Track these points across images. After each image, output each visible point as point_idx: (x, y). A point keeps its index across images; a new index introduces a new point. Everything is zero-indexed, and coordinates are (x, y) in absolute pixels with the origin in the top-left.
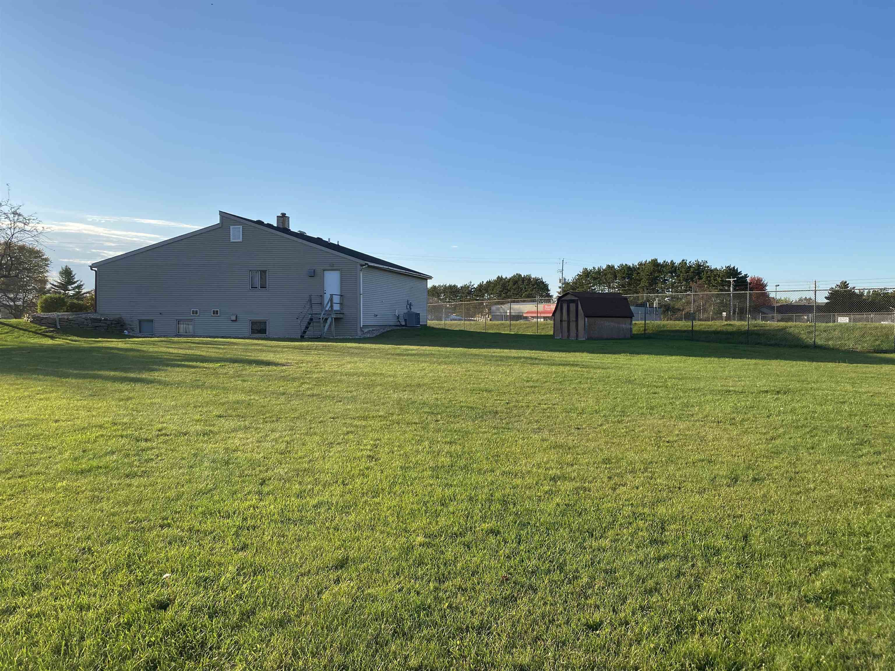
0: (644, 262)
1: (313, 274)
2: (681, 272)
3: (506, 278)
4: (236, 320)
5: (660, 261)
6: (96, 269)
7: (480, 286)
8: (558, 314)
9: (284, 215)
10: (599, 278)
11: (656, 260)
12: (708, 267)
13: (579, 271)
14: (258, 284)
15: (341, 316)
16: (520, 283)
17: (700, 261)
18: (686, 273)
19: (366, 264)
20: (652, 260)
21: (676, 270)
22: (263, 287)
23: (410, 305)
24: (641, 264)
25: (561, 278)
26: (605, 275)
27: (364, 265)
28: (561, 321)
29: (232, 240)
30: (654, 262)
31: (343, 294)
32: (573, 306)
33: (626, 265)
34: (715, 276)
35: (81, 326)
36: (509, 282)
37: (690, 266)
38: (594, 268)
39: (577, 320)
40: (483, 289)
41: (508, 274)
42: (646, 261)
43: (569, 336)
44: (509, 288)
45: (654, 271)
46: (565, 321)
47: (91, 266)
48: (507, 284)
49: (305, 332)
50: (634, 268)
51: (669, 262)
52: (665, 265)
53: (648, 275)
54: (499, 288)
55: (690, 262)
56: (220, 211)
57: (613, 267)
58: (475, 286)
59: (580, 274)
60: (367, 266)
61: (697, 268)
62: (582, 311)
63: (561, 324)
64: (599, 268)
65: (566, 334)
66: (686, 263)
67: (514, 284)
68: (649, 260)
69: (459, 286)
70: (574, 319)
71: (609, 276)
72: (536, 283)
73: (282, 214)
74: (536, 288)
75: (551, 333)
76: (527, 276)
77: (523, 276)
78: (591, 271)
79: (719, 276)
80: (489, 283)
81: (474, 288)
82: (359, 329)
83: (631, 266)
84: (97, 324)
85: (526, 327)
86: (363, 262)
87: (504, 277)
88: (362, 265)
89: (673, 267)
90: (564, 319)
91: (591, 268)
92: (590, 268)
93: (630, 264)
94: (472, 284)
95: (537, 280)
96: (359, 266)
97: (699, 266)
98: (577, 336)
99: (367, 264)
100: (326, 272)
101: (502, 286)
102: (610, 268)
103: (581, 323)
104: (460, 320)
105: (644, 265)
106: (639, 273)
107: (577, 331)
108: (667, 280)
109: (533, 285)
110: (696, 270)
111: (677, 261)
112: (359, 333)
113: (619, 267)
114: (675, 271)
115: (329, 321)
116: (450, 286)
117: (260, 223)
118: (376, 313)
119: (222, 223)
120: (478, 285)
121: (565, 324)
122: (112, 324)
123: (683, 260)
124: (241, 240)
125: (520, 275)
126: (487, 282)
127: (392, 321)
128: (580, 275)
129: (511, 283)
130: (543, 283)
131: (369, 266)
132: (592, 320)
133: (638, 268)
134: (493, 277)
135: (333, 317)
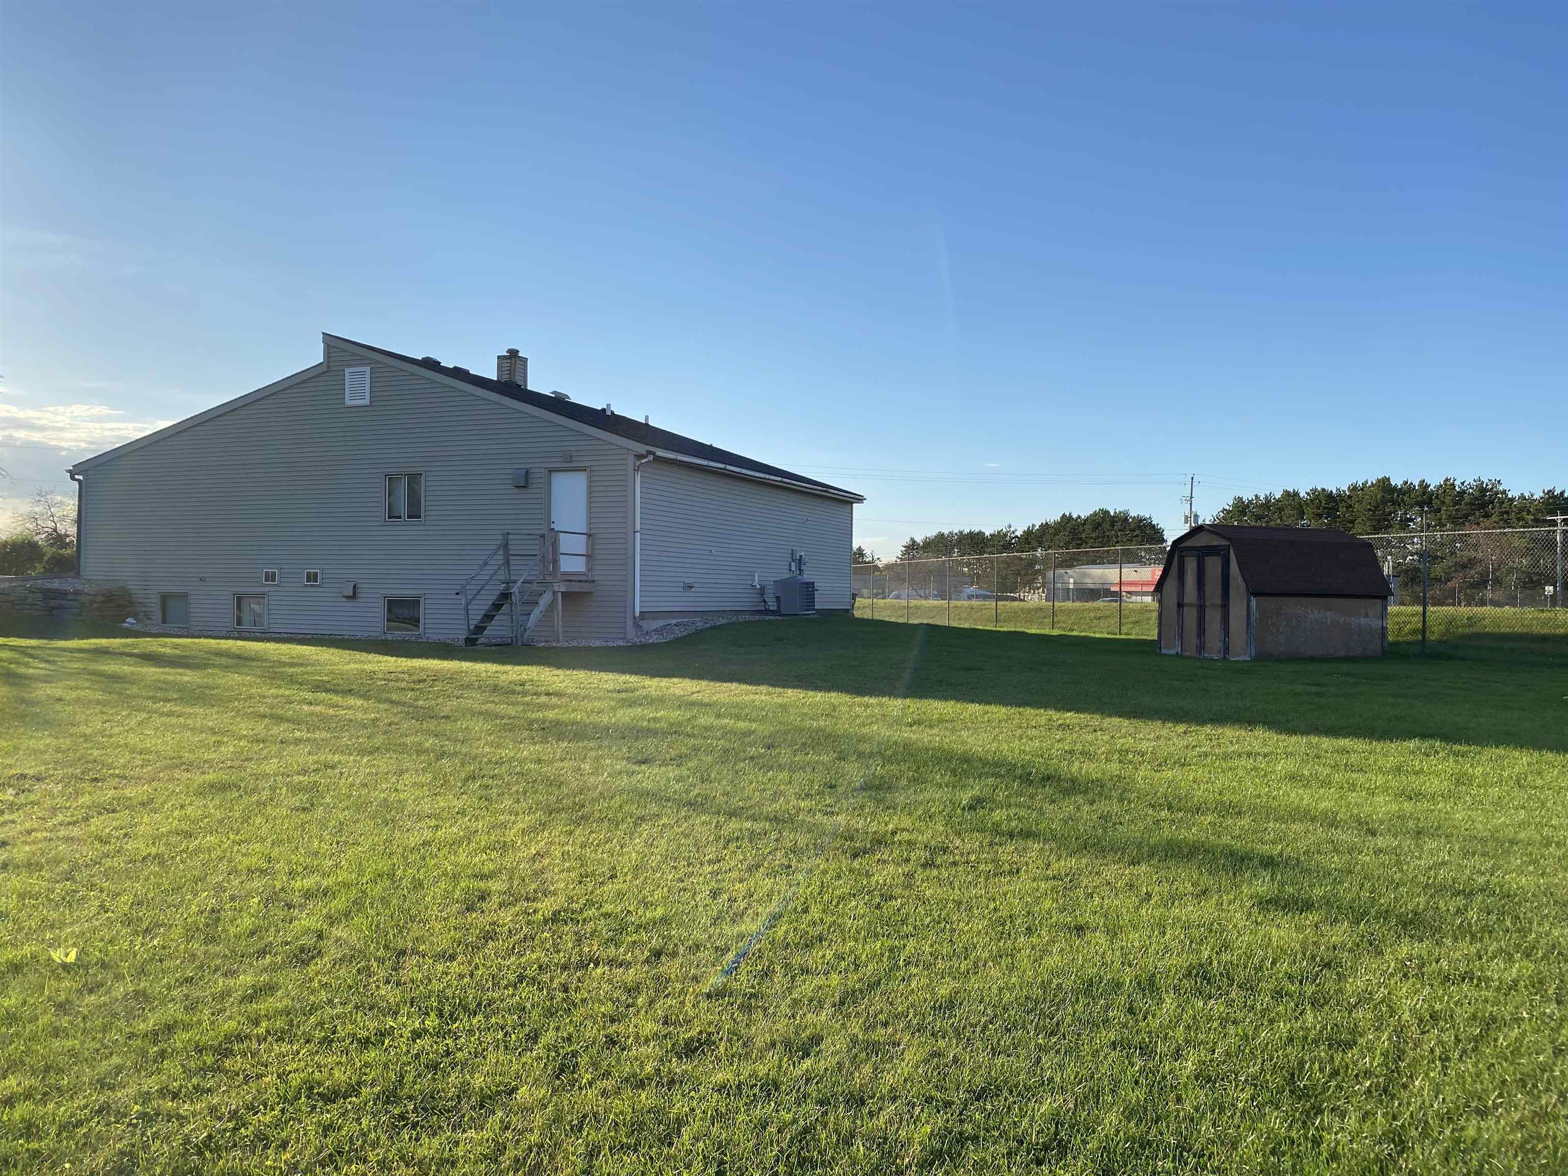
0: (1360, 483)
1: (524, 482)
2: (1443, 503)
3: (1079, 517)
4: (354, 596)
5: (1397, 481)
6: (81, 477)
7: (1028, 533)
8: (1171, 586)
9: (513, 353)
10: (1267, 516)
11: (1388, 479)
12: (1504, 492)
13: (1227, 502)
14: (403, 508)
15: (586, 588)
16: (1106, 526)
17: (1486, 481)
18: (1456, 504)
19: (650, 453)
20: (1379, 481)
21: (1431, 499)
22: (414, 514)
23: (800, 562)
24: (1354, 489)
25: (1188, 513)
26: (1281, 510)
27: (643, 457)
28: (1180, 605)
29: (348, 402)
30: (1384, 483)
31: (592, 532)
32: (1213, 565)
33: (1324, 490)
34: (1521, 510)
35: (17, 607)
36: (1084, 524)
37: (1464, 492)
38: (1256, 496)
39: (1225, 607)
40: (1033, 538)
41: (1083, 510)
42: (1367, 482)
43: (1201, 648)
44: (1083, 536)
45: (1384, 502)
46: (1190, 605)
47: (70, 471)
48: (1081, 529)
49: (480, 629)
50: (1339, 495)
51: (1416, 483)
52: (1407, 489)
53: (1370, 510)
54: (1064, 536)
55: (1463, 483)
56: (323, 333)
57: (1296, 494)
58: (1019, 533)
59: (1228, 508)
60: (651, 458)
61: (1477, 494)
62: (1240, 580)
63: (1180, 616)
64: (1266, 497)
65: (1192, 639)
66: (1453, 484)
67: (1094, 529)
68: (1372, 479)
69: (987, 533)
70: (1219, 601)
71: (1289, 511)
72: (1139, 527)
73: (509, 351)
74: (1137, 536)
75: (1153, 635)
76: (1120, 512)
77: (1112, 514)
78: (1250, 502)
79: (1529, 512)
80: (1045, 527)
81: (1016, 537)
82: (630, 622)
83: (1334, 492)
84: (54, 603)
85: (1096, 618)
86: (641, 448)
87: (1075, 516)
88: (640, 457)
89: (1424, 493)
90: (1186, 600)
91: (1251, 496)
92: (1247, 496)
93: (1332, 488)
94: (1012, 529)
95: (1141, 520)
96: (631, 459)
97: (1482, 490)
98: (1226, 649)
99: (653, 454)
100: (554, 475)
101: (1070, 532)
102: (1291, 496)
103: (1237, 611)
104: (985, 597)
105: (1362, 489)
106: (1350, 506)
107: (1227, 634)
108: (1412, 520)
109: (1133, 530)
110: (1477, 499)
111: (1434, 482)
112: (631, 631)
113: (1308, 494)
114: (1429, 503)
115: (545, 600)
116: (971, 533)
117: (431, 364)
118: (687, 581)
119: (329, 362)
120: (1024, 532)
121: (1191, 615)
122: (92, 602)
123: (1447, 480)
124: (366, 402)
125: (1107, 513)
126: (1042, 526)
127: (744, 601)
128: (1229, 512)
129: (1088, 527)
130: (1153, 527)
131: (658, 459)
132: (1271, 603)
133: (1350, 497)
134: (1054, 517)
135: (556, 589)
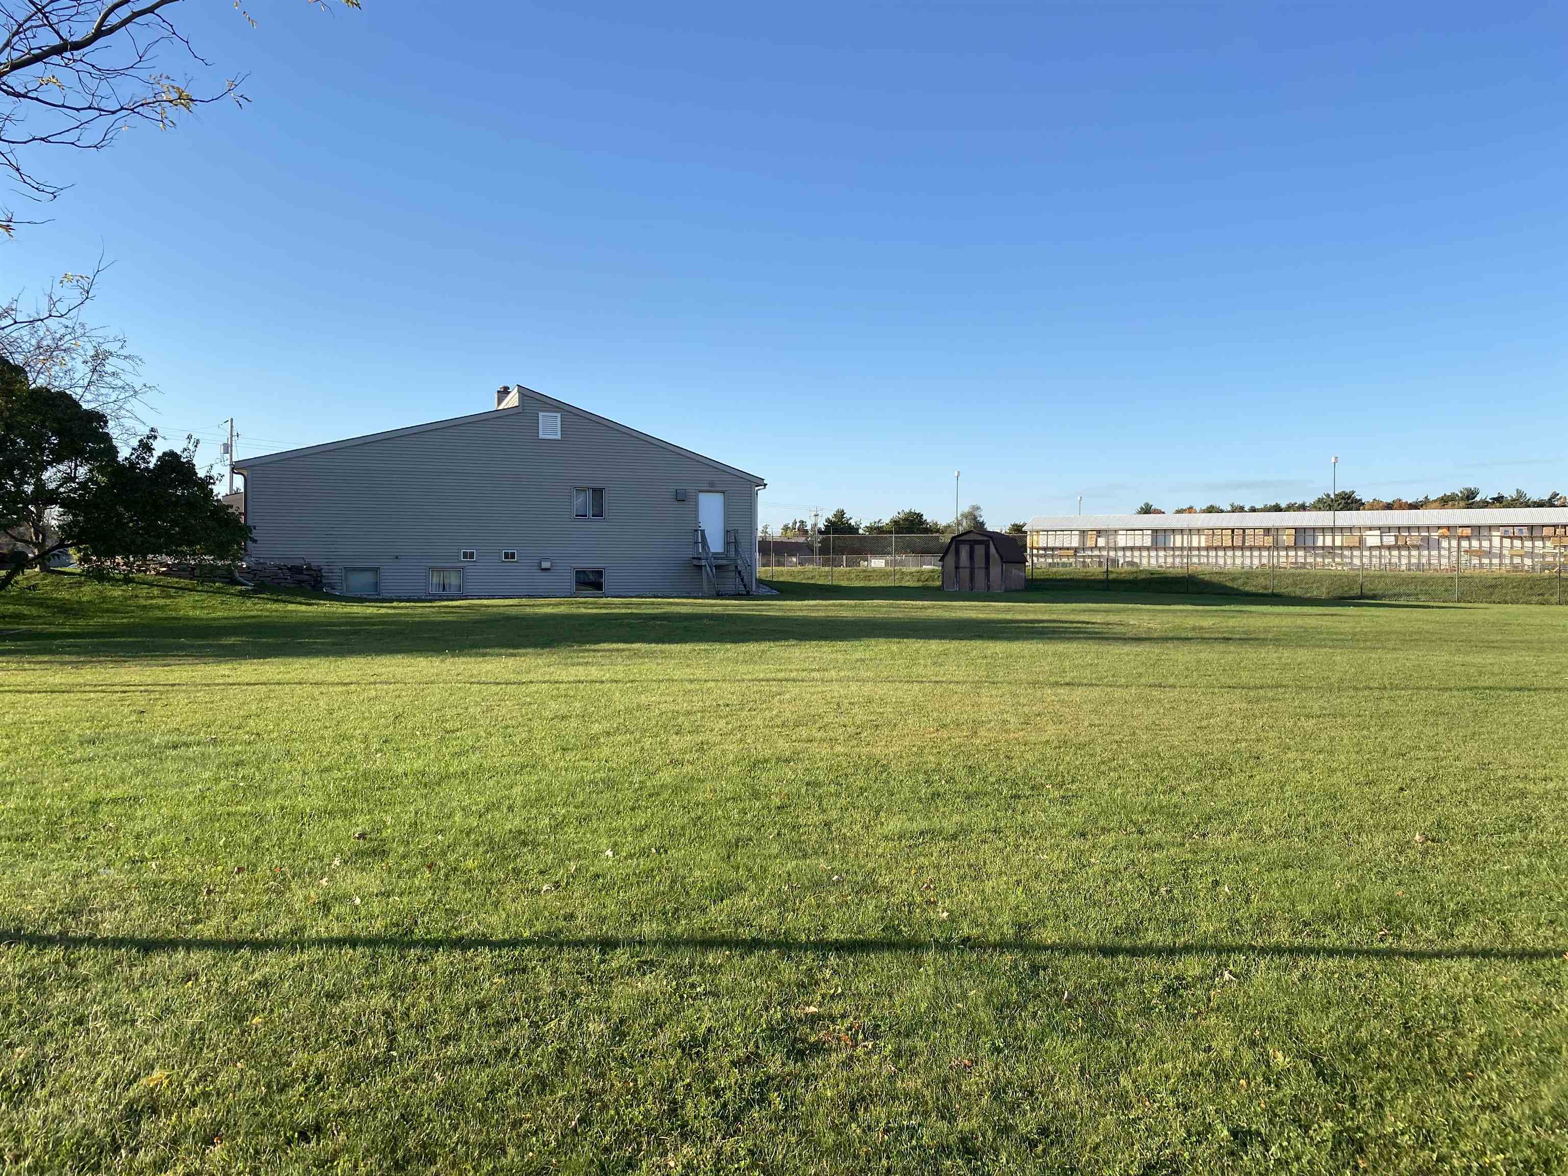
1: (681, 498)
4: (550, 569)
8: (950, 559)
14: (589, 510)
19: (764, 484)
22: (598, 515)
28: (957, 568)
29: (544, 436)
32: (980, 550)
39: (987, 568)
43: (972, 588)
46: (965, 568)
56: (519, 387)
63: (958, 573)
65: (967, 585)
70: (983, 565)
90: (962, 565)
96: (754, 488)
98: (988, 587)
100: (700, 494)
103: (995, 570)
107: (988, 581)
119: (524, 406)
121: (965, 572)
124: (559, 437)
132: (1006, 566)
